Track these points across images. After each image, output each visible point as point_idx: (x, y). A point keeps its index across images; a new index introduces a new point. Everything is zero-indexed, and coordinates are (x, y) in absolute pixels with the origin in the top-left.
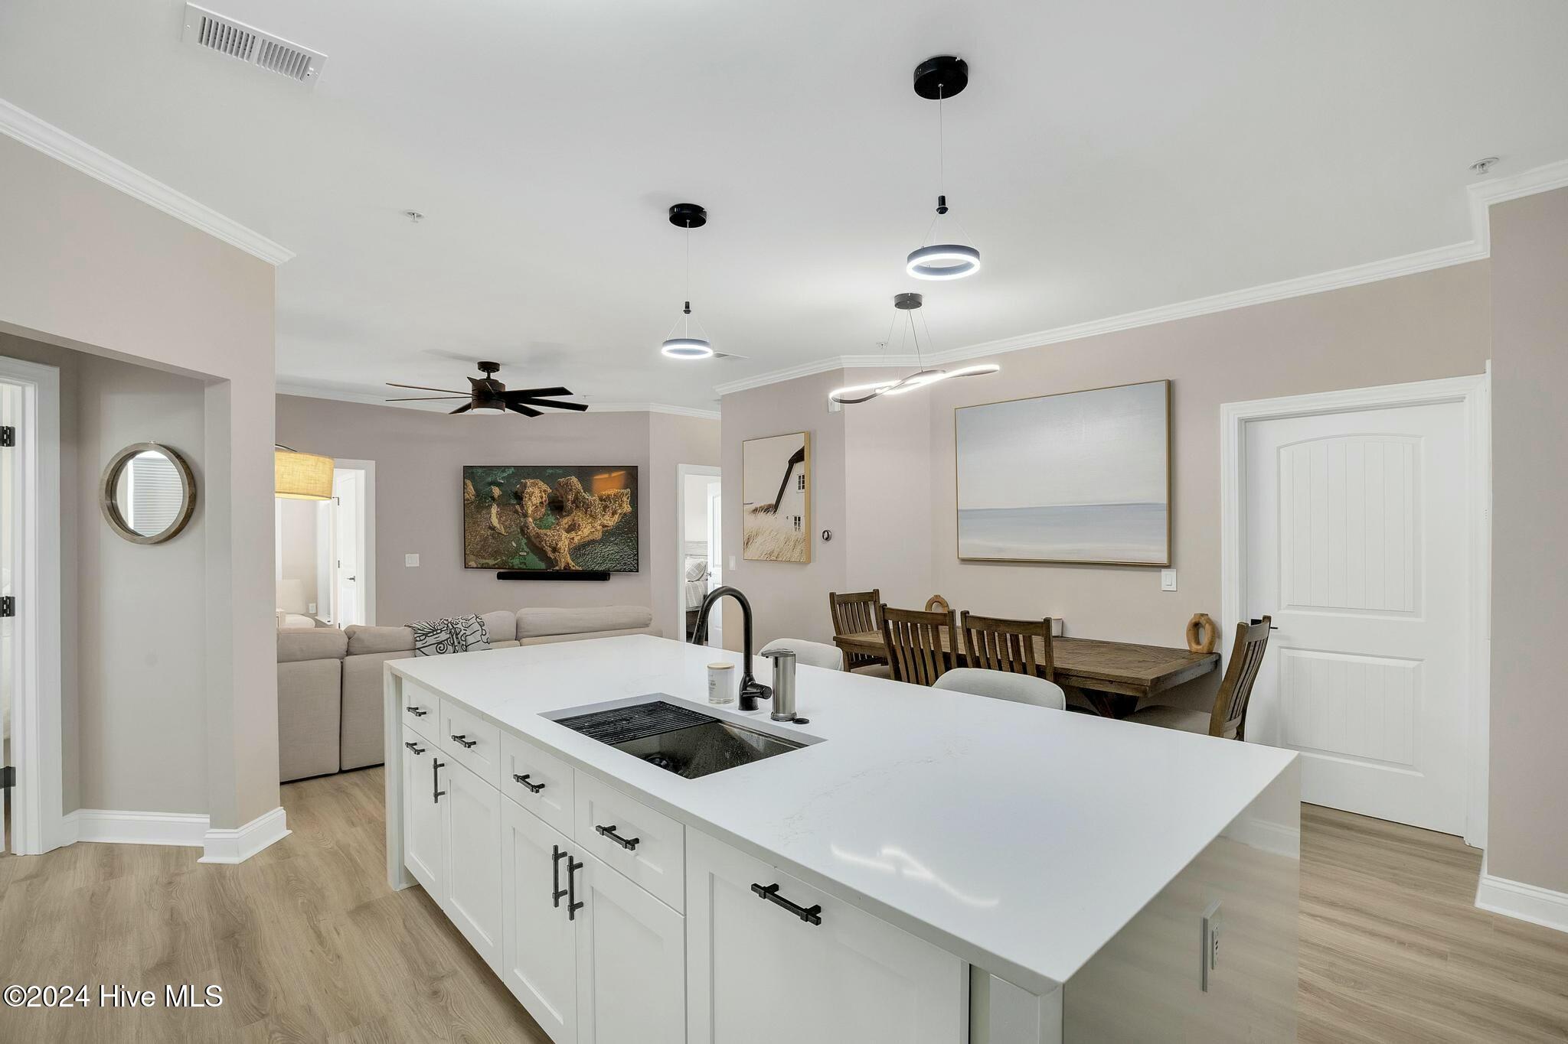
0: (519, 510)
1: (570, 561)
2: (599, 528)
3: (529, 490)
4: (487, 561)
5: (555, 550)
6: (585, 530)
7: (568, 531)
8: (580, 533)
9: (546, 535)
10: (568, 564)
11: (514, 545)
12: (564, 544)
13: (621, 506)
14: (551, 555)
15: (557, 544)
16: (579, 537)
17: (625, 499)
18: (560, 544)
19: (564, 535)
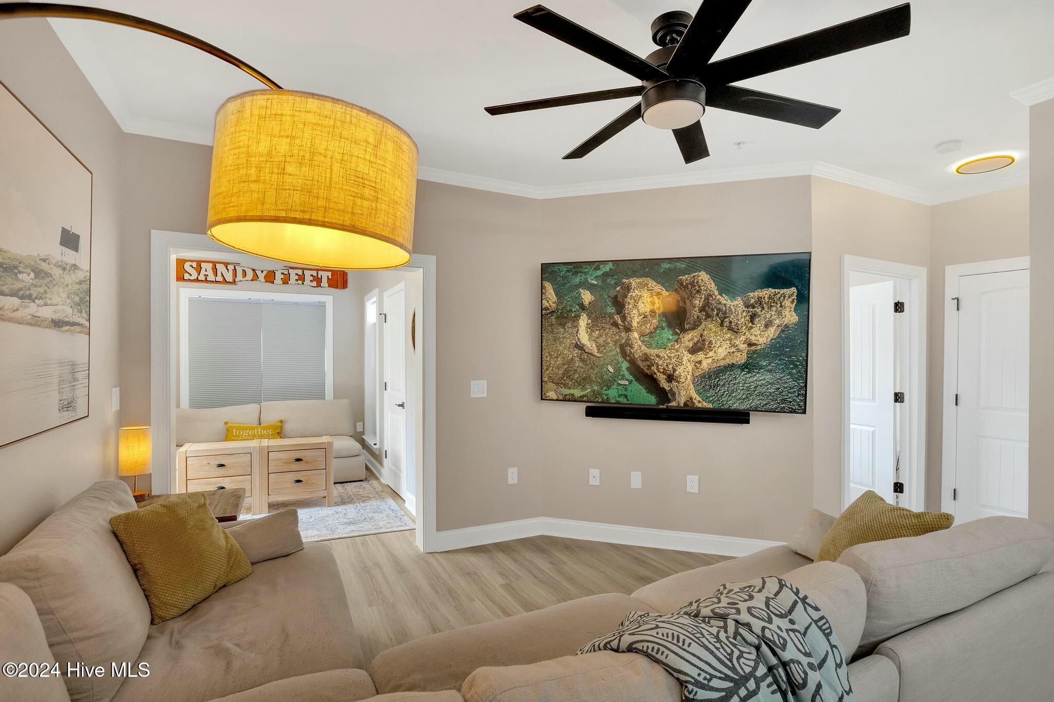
0: (620, 322)
1: (694, 395)
2: (743, 347)
3: (634, 293)
4: (572, 391)
5: (670, 378)
6: (720, 350)
7: (693, 351)
8: (711, 354)
9: (658, 356)
10: (691, 399)
11: (611, 370)
12: (686, 369)
13: (779, 313)
14: (664, 384)
15: (674, 370)
16: (710, 361)
17: (787, 303)
18: (680, 370)
19: (686, 356)
